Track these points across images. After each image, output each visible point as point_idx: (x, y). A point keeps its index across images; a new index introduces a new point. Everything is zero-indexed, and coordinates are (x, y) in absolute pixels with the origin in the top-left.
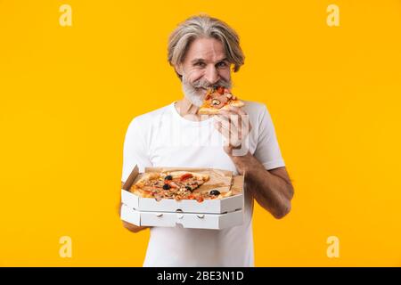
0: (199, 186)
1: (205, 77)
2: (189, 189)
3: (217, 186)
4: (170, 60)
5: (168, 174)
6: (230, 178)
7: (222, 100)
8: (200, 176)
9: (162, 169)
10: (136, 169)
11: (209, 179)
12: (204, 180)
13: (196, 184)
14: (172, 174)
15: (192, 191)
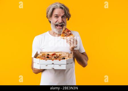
0: (58, 57)
1: (58, 21)
2: (55, 58)
3: (64, 57)
4: (47, 17)
5: (48, 54)
6: (68, 54)
7: (68, 34)
8: (58, 54)
9: (46, 52)
10: (37, 52)
11: (61, 55)
12: (60, 55)
13: (57, 56)
14: (49, 54)
15: (56, 58)
